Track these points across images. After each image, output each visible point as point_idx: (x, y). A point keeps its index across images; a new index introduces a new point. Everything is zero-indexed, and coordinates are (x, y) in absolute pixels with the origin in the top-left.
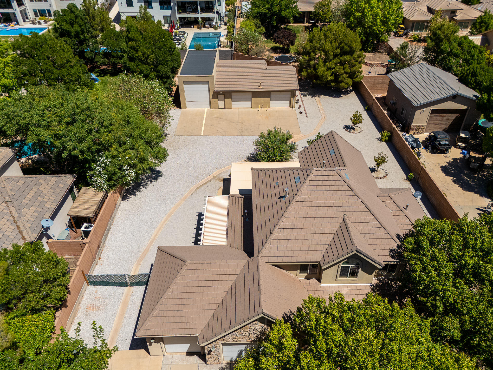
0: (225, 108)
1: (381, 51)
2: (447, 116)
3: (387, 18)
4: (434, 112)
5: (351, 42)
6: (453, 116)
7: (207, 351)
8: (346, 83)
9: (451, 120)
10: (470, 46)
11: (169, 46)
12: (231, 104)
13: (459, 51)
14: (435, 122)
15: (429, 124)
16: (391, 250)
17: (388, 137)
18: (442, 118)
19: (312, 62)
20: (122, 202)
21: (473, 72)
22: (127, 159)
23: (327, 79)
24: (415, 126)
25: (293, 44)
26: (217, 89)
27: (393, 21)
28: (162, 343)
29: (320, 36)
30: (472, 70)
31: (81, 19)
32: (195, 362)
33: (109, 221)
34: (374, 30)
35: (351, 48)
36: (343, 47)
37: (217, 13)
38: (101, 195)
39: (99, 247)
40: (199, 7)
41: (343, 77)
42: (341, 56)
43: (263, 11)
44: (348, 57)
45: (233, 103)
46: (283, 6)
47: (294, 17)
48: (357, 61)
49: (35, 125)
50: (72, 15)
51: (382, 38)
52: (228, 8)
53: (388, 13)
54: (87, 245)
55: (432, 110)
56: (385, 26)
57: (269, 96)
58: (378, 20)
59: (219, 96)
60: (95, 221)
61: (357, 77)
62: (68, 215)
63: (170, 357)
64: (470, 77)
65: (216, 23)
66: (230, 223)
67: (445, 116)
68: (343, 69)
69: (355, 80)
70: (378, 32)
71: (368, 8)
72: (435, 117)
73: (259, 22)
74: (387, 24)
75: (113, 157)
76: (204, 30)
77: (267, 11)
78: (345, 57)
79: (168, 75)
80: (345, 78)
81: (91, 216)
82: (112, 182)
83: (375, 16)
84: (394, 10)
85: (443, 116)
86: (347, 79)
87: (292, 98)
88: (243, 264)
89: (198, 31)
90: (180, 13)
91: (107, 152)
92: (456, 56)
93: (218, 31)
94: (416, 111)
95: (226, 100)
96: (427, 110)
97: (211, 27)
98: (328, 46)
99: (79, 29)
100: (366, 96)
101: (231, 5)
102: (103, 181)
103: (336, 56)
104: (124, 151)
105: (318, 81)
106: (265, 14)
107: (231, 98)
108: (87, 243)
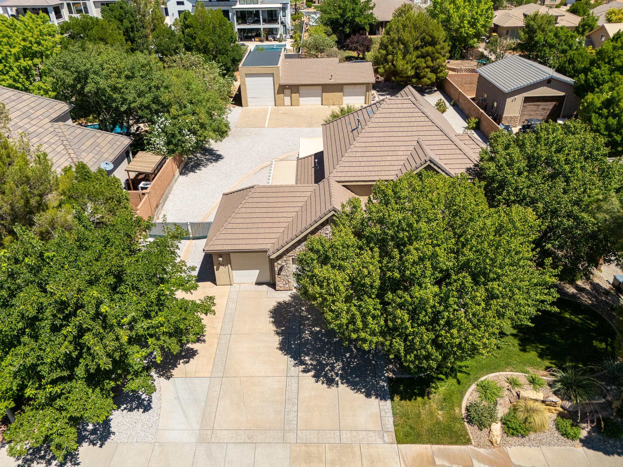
0: (291, 105)
1: (471, 58)
2: (543, 105)
3: (475, 19)
4: (527, 100)
5: (433, 31)
6: (550, 105)
7: (276, 269)
8: (429, 79)
9: (548, 110)
10: (568, 36)
11: (230, 35)
12: (298, 100)
13: (555, 41)
14: (530, 112)
15: (522, 115)
16: (468, 168)
17: (475, 123)
18: (536, 107)
19: (390, 57)
20: (180, 177)
21: (570, 59)
22: (187, 123)
23: (407, 74)
24: (507, 117)
25: (368, 51)
26: (283, 82)
27: (483, 23)
28: (229, 265)
29: (398, 27)
30: (569, 57)
31: (132, 15)
32: (264, 289)
33: (167, 187)
34: (461, 33)
35: (432, 37)
36: (424, 38)
37: (282, 23)
38: (159, 158)
39: (157, 206)
40: (261, 17)
41: (425, 71)
42: (422, 48)
43: (334, 17)
44: (430, 49)
45: (301, 99)
46: (357, 11)
47: (371, 25)
48: (440, 53)
49: (95, 73)
50: (122, 11)
51: (471, 42)
52: (294, 23)
53: (477, 13)
54: (147, 195)
55: (526, 98)
56: (474, 28)
57: (341, 91)
58: (466, 22)
59: (285, 91)
60: (153, 179)
61: (441, 72)
62: (126, 170)
63: (237, 286)
64: (567, 65)
65: (281, 35)
66: (299, 177)
67: (540, 105)
68: (425, 63)
69: (438, 75)
70: (466, 35)
71: (454, 9)
72: (528, 107)
73: (329, 29)
74: (476, 25)
75: (174, 118)
76: (266, 43)
77: (339, 17)
78: (427, 48)
79: (228, 66)
80: (427, 73)
81: (150, 172)
82: (171, 147)
83: (462, 17)
84: (483, 10)
85: (538, 106)
86: (429, 73)
87: (368, 93)
88: (314, 188)
89: (260, 43)
90: (239, 24)
91: (166, 114)
92: (551, 46)
93: (283, 43)
94: (508, 100)
95: (293, 95)
96: (520, 98)
97: (275, 40)
98: (406, 36)
99: (129, 25)
100: (452, 92)
101: (297, 20)
102: (162, 143)
103: (417, 48)
104: (185, 114)
105: (397, 77)
106: (337, 20)
107: (299, 93)
108: (147, 193)
